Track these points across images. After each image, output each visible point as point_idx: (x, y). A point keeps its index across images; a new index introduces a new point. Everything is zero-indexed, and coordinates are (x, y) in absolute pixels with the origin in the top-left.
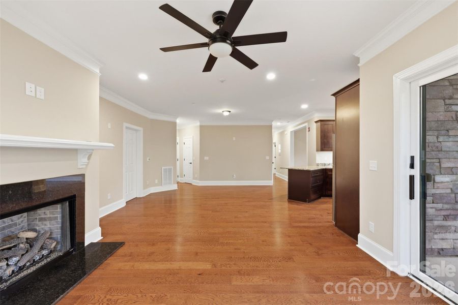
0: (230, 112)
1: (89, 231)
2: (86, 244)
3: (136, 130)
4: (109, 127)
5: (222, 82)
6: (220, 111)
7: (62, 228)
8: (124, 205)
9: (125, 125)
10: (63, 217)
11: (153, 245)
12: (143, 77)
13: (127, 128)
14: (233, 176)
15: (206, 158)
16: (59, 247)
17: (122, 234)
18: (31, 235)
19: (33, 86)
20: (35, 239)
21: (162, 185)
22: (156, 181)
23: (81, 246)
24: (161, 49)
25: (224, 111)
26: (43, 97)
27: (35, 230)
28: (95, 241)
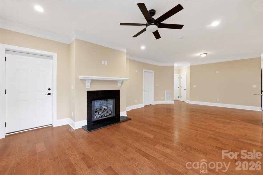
0: (206, 54)
1: (122, 111)
2: (120, 116)
3: (151, 72)
4: (136, 72)
5: (181, 39)
6: (198, 54)
7: (113, 108)
8: (143, 106)
9: (144, 70)
10: (113, 104)
11: (140, 123)
12: (143, 48)
13: (145, 71)
14: (216, 100)
15: (195, 86)
16: (112, 114)
17: (134, 116)
18: (105, 108)
19: (104, 61)
20: (106, 109)
21: (165, 100)
22: (162, 98)
23: (118, 116)
24: (133, 37)
25: (201, 54)
26: (107, 64)
27: (107, 107)
28: (124, 116)
